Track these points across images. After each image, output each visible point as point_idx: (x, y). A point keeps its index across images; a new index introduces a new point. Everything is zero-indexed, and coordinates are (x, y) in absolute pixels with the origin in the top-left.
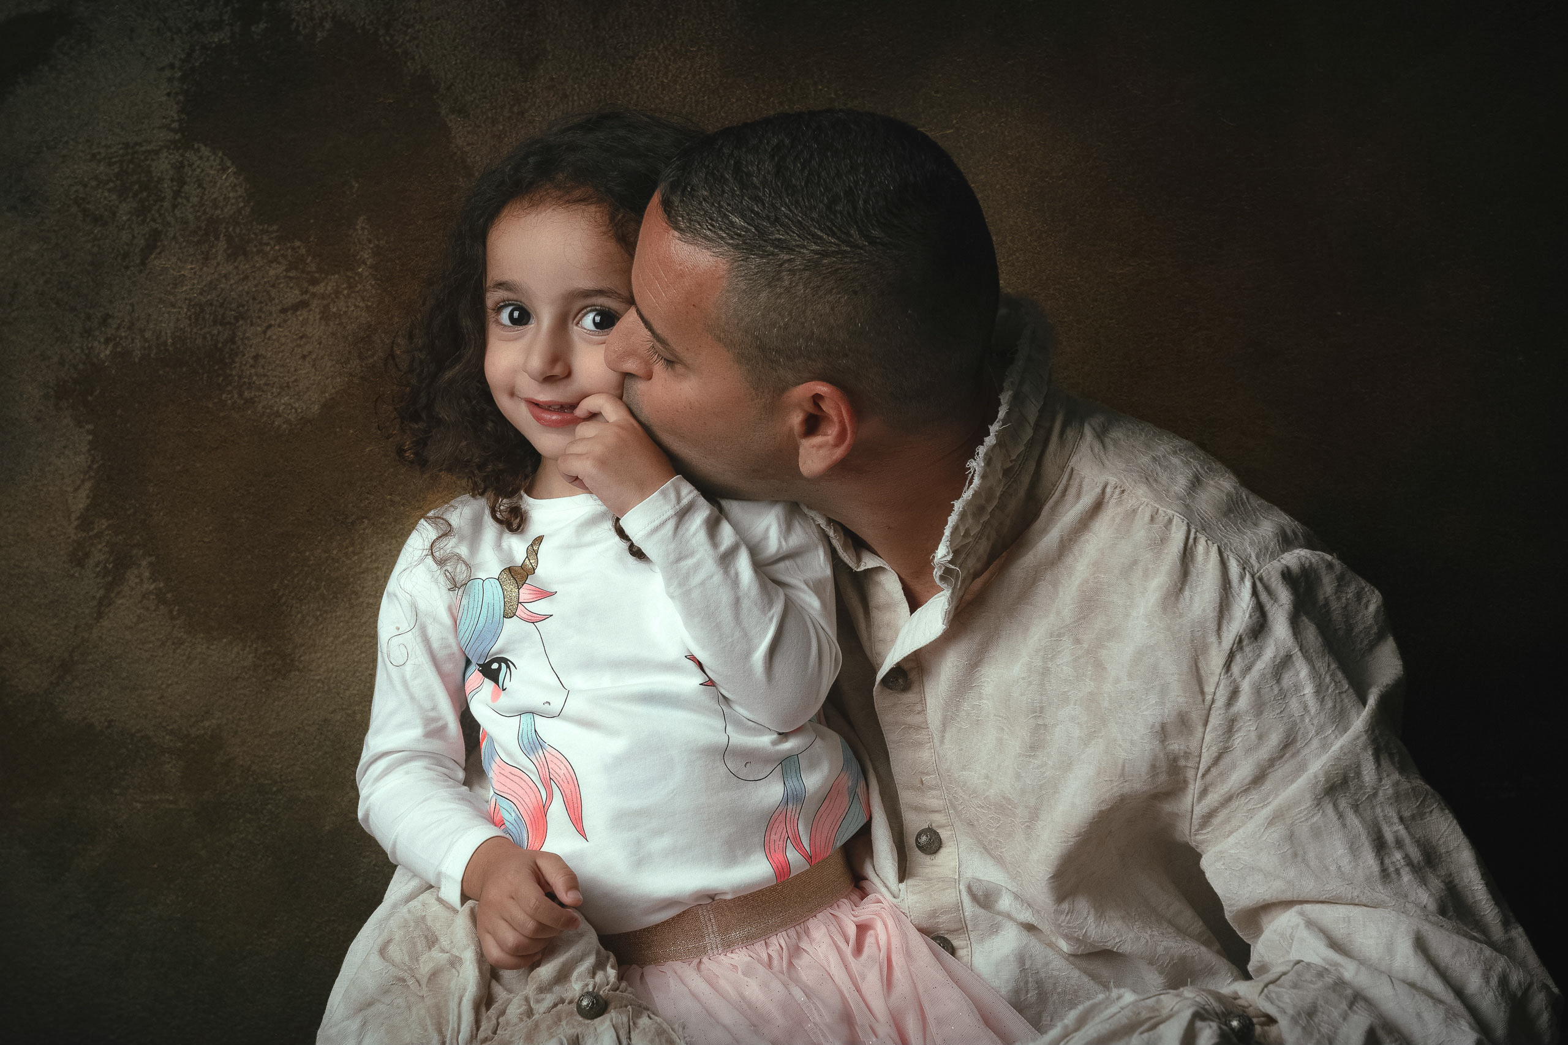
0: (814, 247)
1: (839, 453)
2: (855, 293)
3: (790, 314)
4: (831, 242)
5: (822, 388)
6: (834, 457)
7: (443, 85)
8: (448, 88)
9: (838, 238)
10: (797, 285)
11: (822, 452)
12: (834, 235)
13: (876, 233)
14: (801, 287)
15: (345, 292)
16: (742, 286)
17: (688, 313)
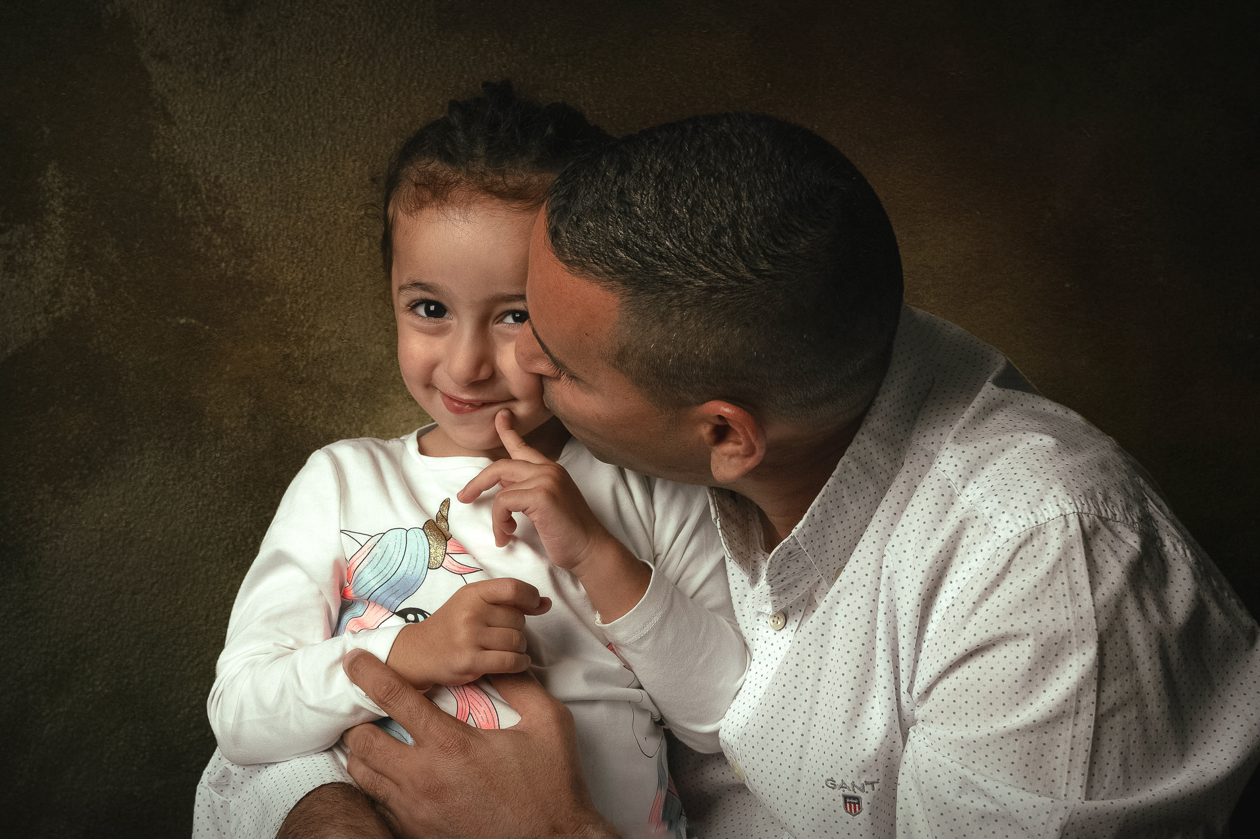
0: (701, 283)
1: (751, 462)
2: (747, 325)
3: (684, 346)
4: (719, 278)
5: (726, 410)
6: (747, 466)
7: (144, 29)
8: (150, 33)
9: (724, 273)
10: (688, 319)
11: (734, 461)
12: (720, 269)
13: (764, 265)
14: (692, 321)
15: (32, 242)
16: (634, 320)
17: (581, 341)
